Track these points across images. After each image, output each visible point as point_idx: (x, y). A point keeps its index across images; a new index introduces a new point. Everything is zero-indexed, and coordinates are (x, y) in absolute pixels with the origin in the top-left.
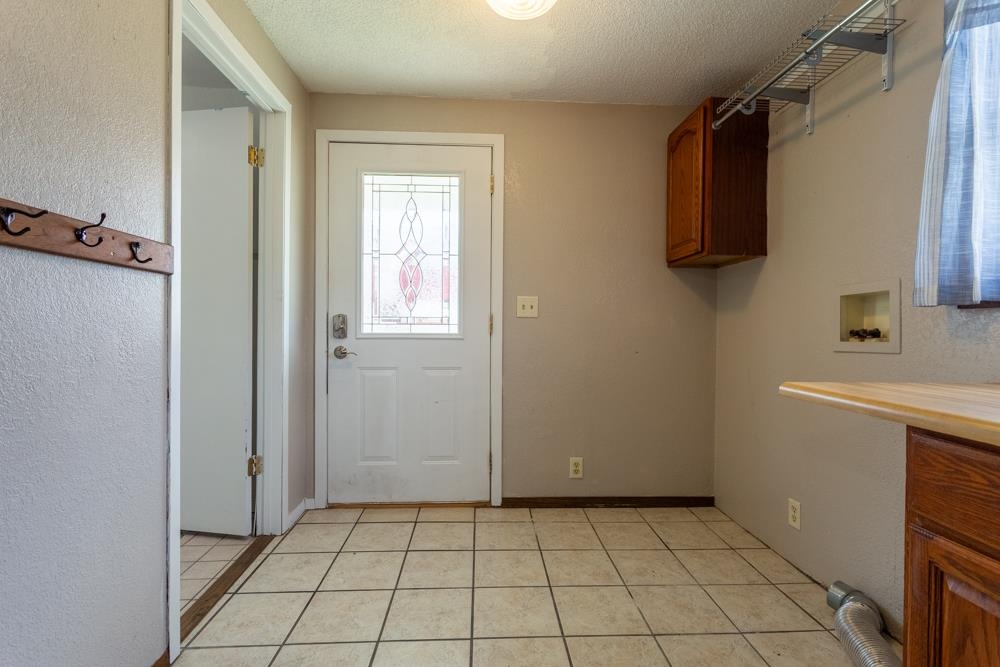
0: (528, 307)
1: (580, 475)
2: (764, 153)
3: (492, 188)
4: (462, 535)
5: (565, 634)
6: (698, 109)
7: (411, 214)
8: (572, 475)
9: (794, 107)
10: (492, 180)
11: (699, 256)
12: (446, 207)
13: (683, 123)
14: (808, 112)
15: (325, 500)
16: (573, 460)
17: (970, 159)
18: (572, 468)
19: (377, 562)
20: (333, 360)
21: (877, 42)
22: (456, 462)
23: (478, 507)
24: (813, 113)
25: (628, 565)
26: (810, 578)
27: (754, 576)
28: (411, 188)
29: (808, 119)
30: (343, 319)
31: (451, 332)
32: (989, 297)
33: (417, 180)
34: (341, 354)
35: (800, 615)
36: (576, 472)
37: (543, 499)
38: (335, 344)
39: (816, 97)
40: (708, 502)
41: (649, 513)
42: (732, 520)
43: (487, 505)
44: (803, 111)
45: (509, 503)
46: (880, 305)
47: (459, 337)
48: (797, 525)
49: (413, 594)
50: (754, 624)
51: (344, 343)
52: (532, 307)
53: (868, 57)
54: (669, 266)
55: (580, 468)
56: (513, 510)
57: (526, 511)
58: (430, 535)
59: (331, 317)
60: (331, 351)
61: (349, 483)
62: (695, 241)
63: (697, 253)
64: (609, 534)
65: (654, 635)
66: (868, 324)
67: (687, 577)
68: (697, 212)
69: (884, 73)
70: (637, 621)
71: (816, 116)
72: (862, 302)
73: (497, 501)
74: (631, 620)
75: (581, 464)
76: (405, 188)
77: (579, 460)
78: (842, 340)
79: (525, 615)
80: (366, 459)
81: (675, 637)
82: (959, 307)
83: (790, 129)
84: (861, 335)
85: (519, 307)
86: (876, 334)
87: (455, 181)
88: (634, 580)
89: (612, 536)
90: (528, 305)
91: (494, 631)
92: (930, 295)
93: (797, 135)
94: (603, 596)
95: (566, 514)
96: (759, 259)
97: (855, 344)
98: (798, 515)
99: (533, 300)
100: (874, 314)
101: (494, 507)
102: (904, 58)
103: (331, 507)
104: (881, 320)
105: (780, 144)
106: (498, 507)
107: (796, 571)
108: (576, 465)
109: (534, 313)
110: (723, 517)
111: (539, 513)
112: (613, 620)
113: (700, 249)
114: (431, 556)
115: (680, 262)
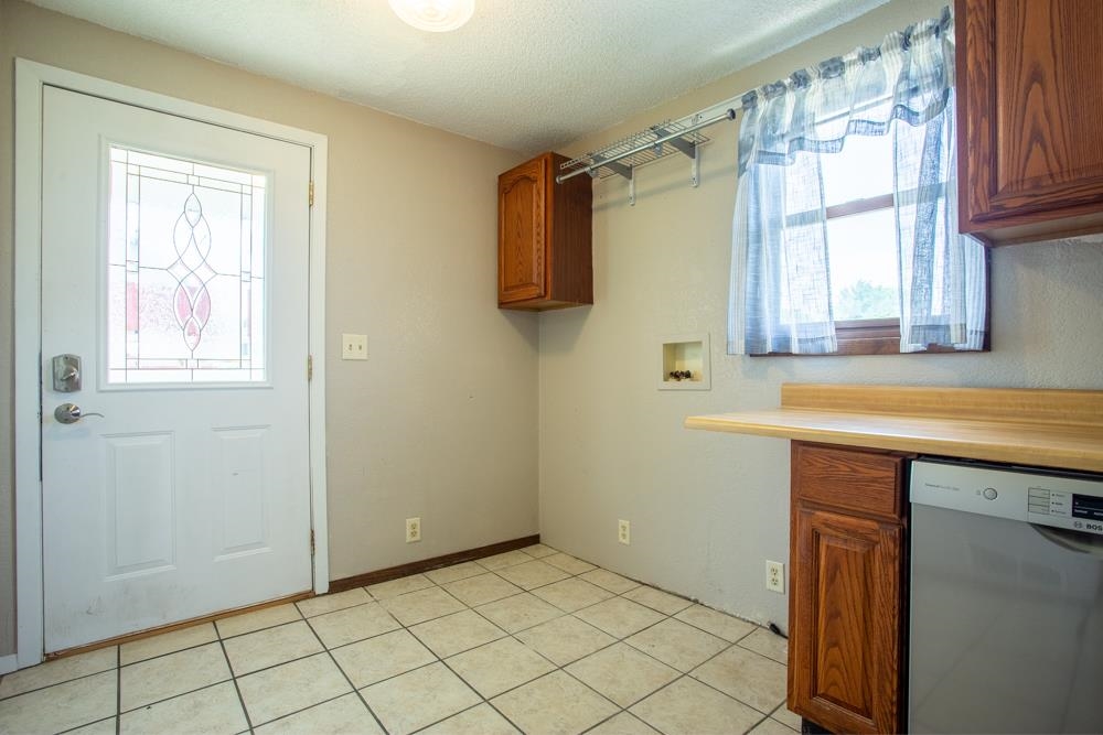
0: (356, 347)
1: (418, 537)
2: (588, 212)
3: (311, 198)
4: (298, 638)
5: (487, 698)
6: (539, 159)
7: (193, 216)
8: (409, 539)
9: (619, 178)
10: (311, 188)
11: (539, 300)
12: (246, 212)
13: (518, 167)
14: (631, 186)
15: (40, 651)
16: (409, 521)
17: (758, 251)
18: (409, 531)
19: (196, 706)
20: (51, 425)
21: (689, 148)
22: (266, 550)
23: (298, 601)
24: (635, 188)
25: (499, 616)
26: (640, 582)
27: (604, 594)
28: (193, 180)
29: (631, 193)
30: (72, 362)
31: (254, 379)
32: (777, 350)
33: (200, 169)
34: (67, 416)
35: (650, 612)
36: (413, 534)
37: (378, 572)
38: (54, 402)
39: (637, 175)
40: (534, 540)
41: (491, 563)
42: (561, 552)
43: (309, 595)
44: (628, 184)
45: (337, 587)
46: (688, 352)
47: (268, 385)
48: (626, 541)
49: (283, 725)
50: (625, 631)
51: (73, 399)
52: (360, 348)
53: (682, 156)
54: (499, 307)
55: (418, 530)
56: (345, 593)
57: (360, 590)
58: (250, 652)
59: (47, 358)
60: (49, 411)
61: (88, 612)
62: (537, 286)
63: (540, 297)
64: (465, 593)
65: (561, 668)
66: (679, 367)
67: (556, 611)
68: (540, 258)
69: (694, 174)
70: (540, 662)
71: (638, 191)
72: (674, 350)
73: (322, 587)
74: (535, 663)
75: (419, 523)
76: (183, 179)
77: (416, 520)
78: (666, 380)
79: (435, 697)
80: (120, 570)
81: (578, 663)
82: (751, 355)
83: (612, 197)
84: (676, 376)
85: (346, 348)
86: (688, 375)
87: (261, 180)
88: (514, 628)
89: (469, 592)
90: (355, 345)
91: (412, 724)
92: (739, 347)
93: (621, 203)
94: (497, 651)
95: (408, 584)
96: (587, 306)
97: (673, 382)
98: (627, 533)
99: (363, 339)
100: (683, 359)
101: (318, 596)
102: (708, 166)
103: (50, 658)
104: (689, 364)
105: (604, 207)
106: (324, 594)
107: (627, 581)
108: (414, 527)
109: (363, 355)
110: (551, 551)
111: (378, 589)
112: (520, 669)
113: (543, 293)
114: (275, 674)
115: (513, 305)
